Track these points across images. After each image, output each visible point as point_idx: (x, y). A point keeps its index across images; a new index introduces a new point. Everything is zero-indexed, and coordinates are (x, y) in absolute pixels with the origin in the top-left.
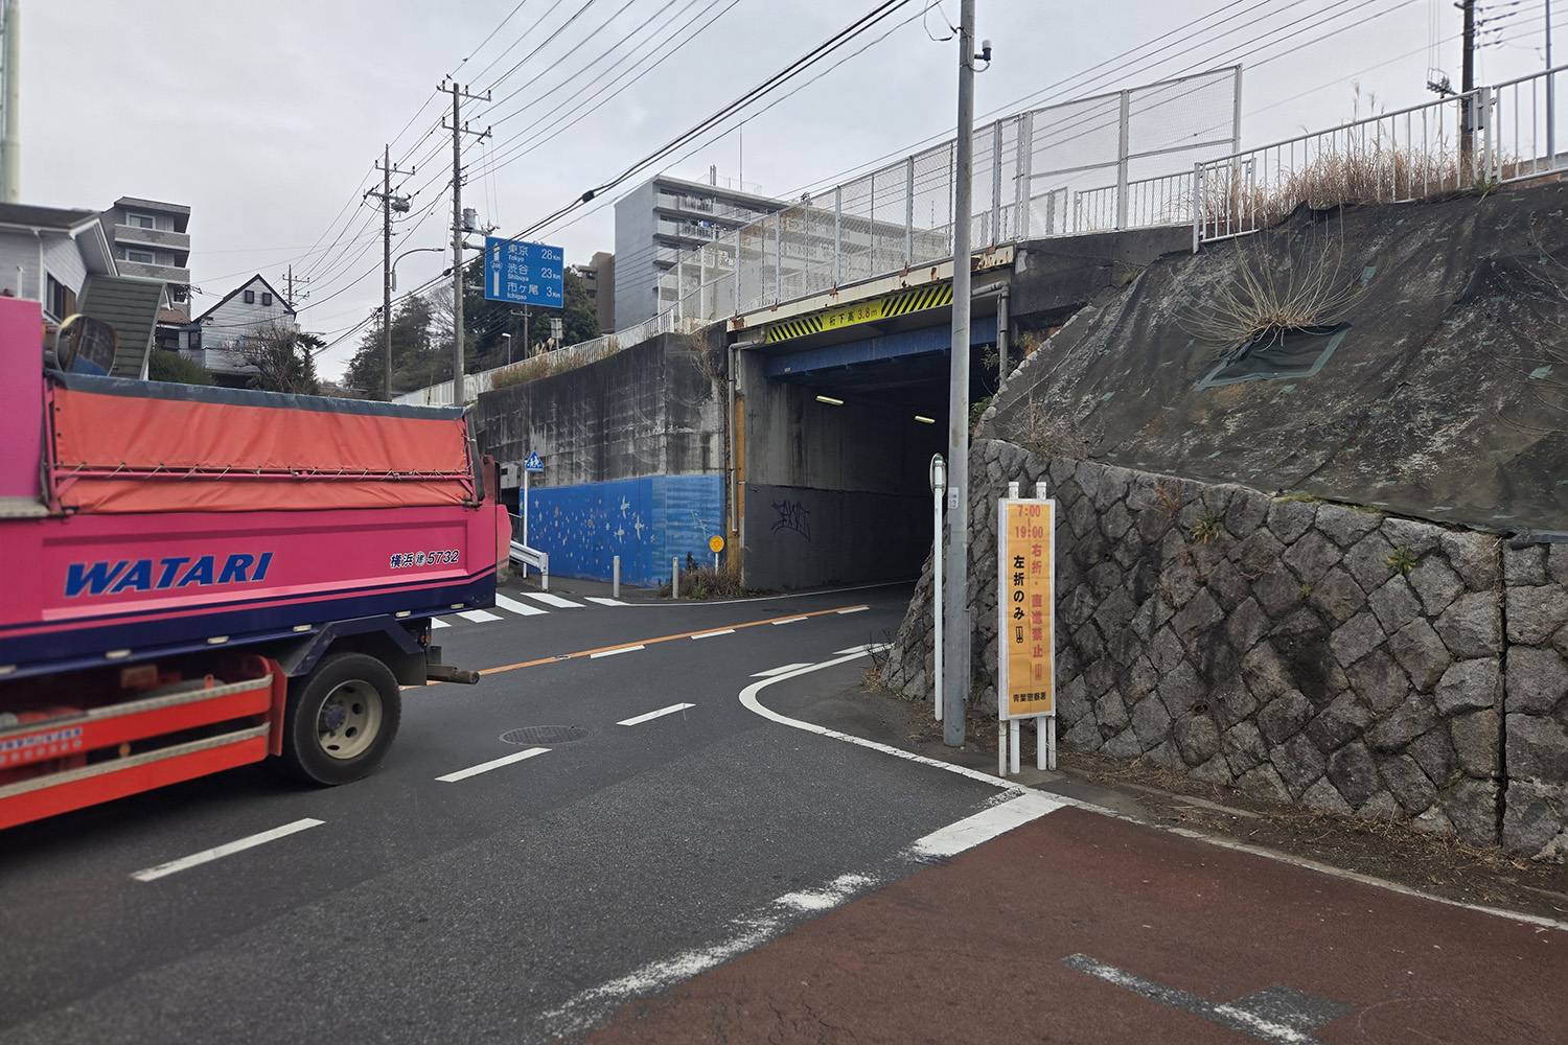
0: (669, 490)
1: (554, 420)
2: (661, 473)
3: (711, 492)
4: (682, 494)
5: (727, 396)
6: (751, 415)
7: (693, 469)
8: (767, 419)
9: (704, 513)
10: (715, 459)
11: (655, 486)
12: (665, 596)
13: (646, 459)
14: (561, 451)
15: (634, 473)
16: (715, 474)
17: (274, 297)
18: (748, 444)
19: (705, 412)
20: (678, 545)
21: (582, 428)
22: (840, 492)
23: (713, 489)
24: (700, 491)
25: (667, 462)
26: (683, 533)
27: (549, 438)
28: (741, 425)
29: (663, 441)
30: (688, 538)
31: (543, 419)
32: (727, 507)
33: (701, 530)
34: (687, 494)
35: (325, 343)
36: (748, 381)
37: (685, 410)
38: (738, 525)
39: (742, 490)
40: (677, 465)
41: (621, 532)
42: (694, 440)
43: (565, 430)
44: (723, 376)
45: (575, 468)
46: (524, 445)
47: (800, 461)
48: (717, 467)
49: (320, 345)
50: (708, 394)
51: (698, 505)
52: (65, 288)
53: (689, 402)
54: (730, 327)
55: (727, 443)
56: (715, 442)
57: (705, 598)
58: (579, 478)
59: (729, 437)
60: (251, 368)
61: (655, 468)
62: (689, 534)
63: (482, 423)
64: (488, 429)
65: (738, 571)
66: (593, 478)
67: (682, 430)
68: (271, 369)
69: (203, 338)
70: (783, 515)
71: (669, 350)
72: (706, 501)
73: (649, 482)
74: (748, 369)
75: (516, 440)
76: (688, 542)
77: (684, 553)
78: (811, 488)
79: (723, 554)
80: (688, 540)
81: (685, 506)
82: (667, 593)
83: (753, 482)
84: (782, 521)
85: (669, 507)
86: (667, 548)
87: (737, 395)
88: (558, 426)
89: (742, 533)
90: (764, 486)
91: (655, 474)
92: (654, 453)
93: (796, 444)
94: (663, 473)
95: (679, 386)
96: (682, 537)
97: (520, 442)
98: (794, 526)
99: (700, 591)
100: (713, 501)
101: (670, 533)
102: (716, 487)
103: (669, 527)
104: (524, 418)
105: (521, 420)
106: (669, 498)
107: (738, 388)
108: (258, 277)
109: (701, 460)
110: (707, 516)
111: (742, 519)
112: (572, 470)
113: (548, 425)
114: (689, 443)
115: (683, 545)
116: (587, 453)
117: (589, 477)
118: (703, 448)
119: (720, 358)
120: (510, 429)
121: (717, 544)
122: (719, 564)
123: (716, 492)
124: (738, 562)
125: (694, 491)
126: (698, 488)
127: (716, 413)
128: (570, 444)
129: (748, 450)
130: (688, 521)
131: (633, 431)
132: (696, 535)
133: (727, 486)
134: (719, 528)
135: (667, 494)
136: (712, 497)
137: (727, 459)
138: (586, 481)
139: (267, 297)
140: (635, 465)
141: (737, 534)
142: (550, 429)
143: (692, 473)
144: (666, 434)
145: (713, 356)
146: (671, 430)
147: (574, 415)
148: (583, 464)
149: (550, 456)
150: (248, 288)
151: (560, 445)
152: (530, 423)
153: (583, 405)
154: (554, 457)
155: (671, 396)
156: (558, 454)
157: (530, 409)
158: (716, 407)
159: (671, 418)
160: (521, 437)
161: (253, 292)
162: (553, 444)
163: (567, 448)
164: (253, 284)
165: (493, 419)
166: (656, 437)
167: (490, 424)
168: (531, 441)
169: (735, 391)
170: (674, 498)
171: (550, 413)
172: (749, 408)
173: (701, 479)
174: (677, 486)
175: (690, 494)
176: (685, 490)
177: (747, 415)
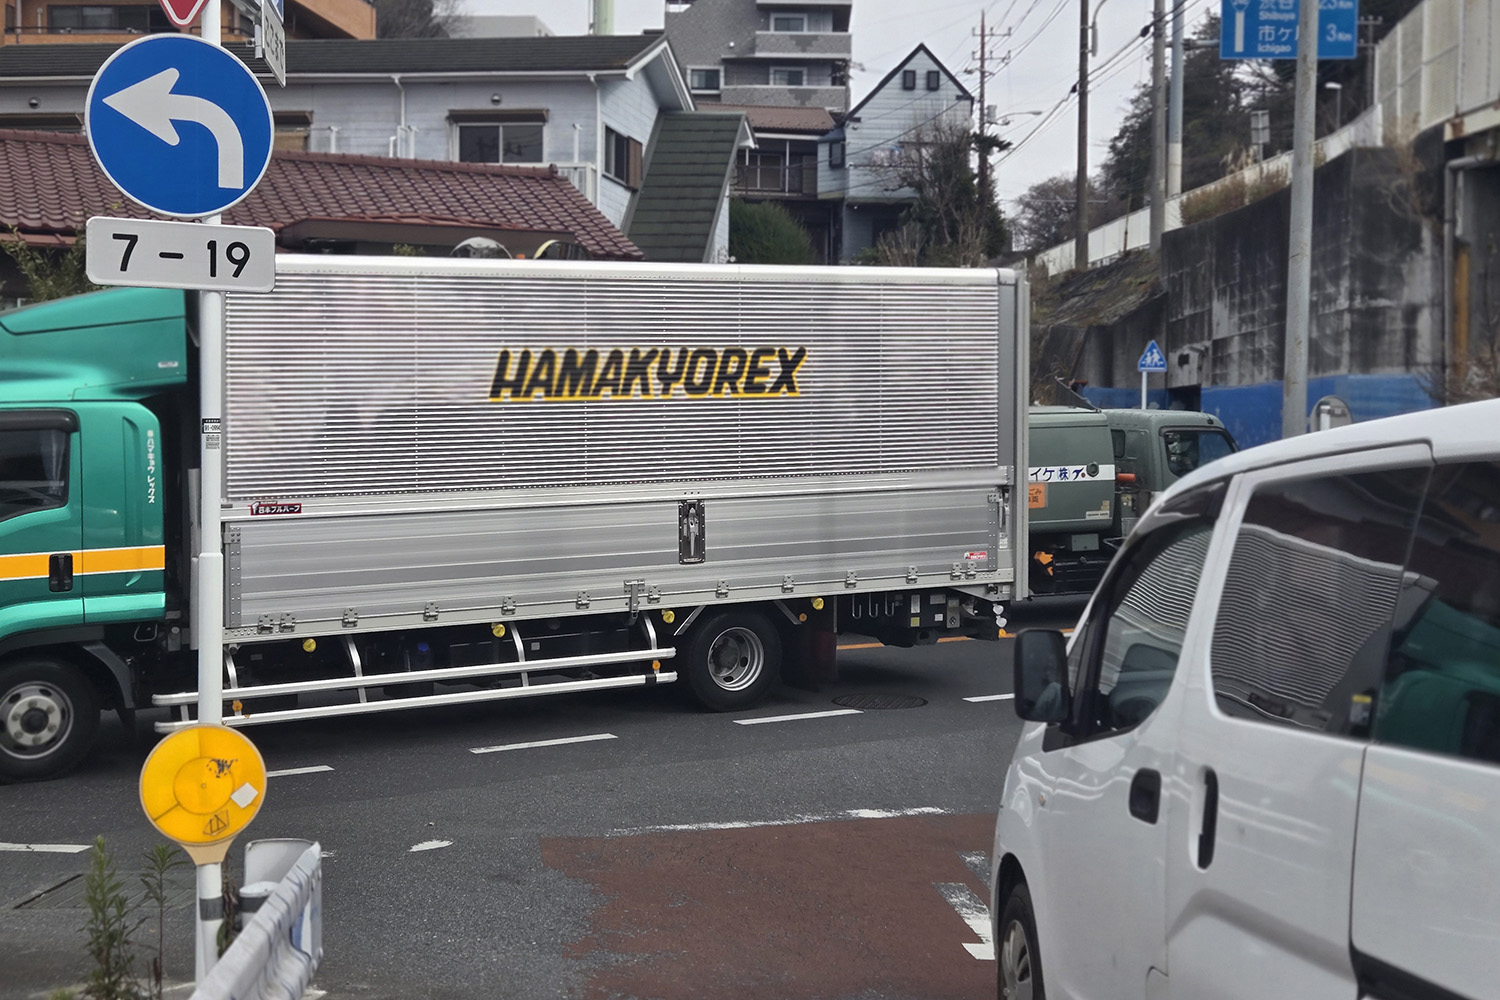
0: (1354, 399)
1: (1238, 280)
2: (1343, 371)
3: (1417, 402)
4: (1372, 405)
5: (1441, 245)
6: (1484, 276)
7: (1389, 365)
10: (1425, 349)
14: (1243, 331)
15: (1318, 369)
16: (1424, 374)
17: (943, 76)
18: (1476, 322)
19: (1411, 272)
21: (1265, 294)
23: (1420, 397)
25: (1352, 355)
27: (1232, 307)
29: (1347, 320)
31: (1227, 279)
34: (1380, 404)
35: (1009, 144)
36: (1476, 219)
37: (1380, 270)
40: (1366, 359)
42: (1393, 319)
43: (1247, 297)
44: (1436, 212)
46: (1206, 318)
48: (1428, 361)
49: (1003, 146)
50: (1416, 244)
52: (629, 139)
53: (1385, 259)
54: (1448, 135)
55: (1442, 321)
56: (1426, 320)
58: (1261, 373)
60: (907, 192)
61: (1337, 363)
63: (1164, 279)
64: (1170, 291)
66: (1275, 375)
67: (1374, 303)
68: (931, 193)
69: (848, 151)
71: (1357, 177)
73: (1332, 384)
74: (1479, 199)
75: (1199, 310)
87: (1458, 245)
88: (1241, 291)
91: (1337, 372)
92: (1337, 342)
94: (1346, 371)
95: (1372, 234)
97: (1203, 313)
104: (1208, 275)
105: (1203, 277)
106: (1353, 410)
107: (1459, 232)
108: (922, 47)
109: (1402, 351)
112: (1254, 360)
113: (1232, 287)
114: (1384, 324)
116: (1268, 336)
117: (1271, 374)
118: (1405, 330)
119: (1432, 184)
120: (1193, 291)
125: (1391, 400)
126: (1397, 395)
127: (1426, 274)
128: (1252, 319)
137: (1444, 348)
138: (1267, 379)
139: (933, 76)
140: (1316, 357)
142: (1232, 296)
143: (1387, 372)
144: (1351, 310)
145: (1423, 181)
146: (1358, 303)
147: (1259, 273)
148: (1265, 352)
149: (1233, 336)
150: (908, 67)
151: (1242, 321)
152: (1213, 284)
153: (1267, 259)
154: (1236, 339)
155: (1360, 249)
156: (1240, 335)
157: (1214, 261)
158: (1428, 264)
159: (1358, 285)
160: (1204, 306)
161: (913, 73)
162: (1236, 318)
163: (1250, 325)
164: (913, 61)
165: (1177, 276)
166: (1339, 313)
167: (1172, 281)
168: (1214, 311)
169: (1456, 239)
170: (1360, 412)
171: (1233, 269)
172: (1479, 265)
173: (1401, 380)
174: (1366, 392)
175: (1385, 406)
176: (1379, 399)
177: (1475, 277)
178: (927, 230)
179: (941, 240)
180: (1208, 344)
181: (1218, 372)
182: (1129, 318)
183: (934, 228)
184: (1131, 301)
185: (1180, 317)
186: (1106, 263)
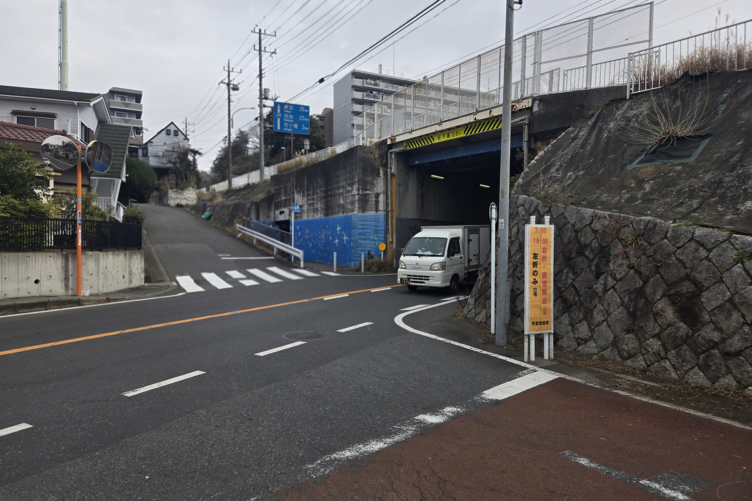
0: (359, 221)
1: (306, 188)
2: (356, 213)
3: (379, 222)
4: (366, 223)
5: (387, 175)
6: (399, 185)
7: (371, 211)
8: (407, 186)
9: (376, 232)
10: (381, 206)
11: (353, 219)
12: (358, 271)
13: (349, 206)
14: (309, 203)
15: (343, 213)
16: (381, 213)
17: (179, 132)
18: (397, 199)
19: (377, 183)
20: (364, 247)
21: (319, 191)
23: (381, 220)
24: (374, 221)
25: (359, 208)
26: (366, 242)
27: (303, 196)
28: (394, 189)
29: (357, 197)
31: (301, 188)
32: (387, 229)
33: (375, 240)
34: (368, 223)
35: (202, 153)
36: (397, 168)
37: (367, 182)
38: (392, 238)
39: (394, 221)
40: (363, 209)
41: (337, 241)
42: (372, 197)
43: (311, 193)
44: (385, 166)
45: (315, 210)
46: (292, 200)
47: (423, 207)
48: (383, 210)
49: (200, 154)
50: (378, 175)
51: (373, 228)
52: (89, 129)
53: (369, 179)
54: (389, 142)
55: (387, 198)
56: (382, 198)
57: (377, 273)
58: (317, 215)
59: (388, 196)
60: (170, 165)
61: (353, 211)
62: (369, 242)
63: (272, 189)
64: (275, 192)
65: (393, 260)
66: (324, 216)
67: (366, 192)
68: (178, 165)
69: (149, 151)
71: (360, 154)
72: (377, 226)
73: (350, 217)
74: (398, 162)
75: (288, 197)
76: (369, 246)
77: (367, 251)
78: (428, 220)
79: (385, 252)
80: (369, 245)
81: (367, 229)
82: (360, 270)
83: (400, 217)
85: (360, 229)
86: (359, 249)
87: (392, 175)
88: (307, 191)
89: (394, 241)
90: (404, 218)
91: (353, 213)
92: (352, 203)
93: (421, 199)
94: (357, 213)
95: (365, 171)
96: (366, 244)
97: (290, 199)
99: (374, 269)
100: (381, 226)
101: (360, 241)
102: (382, 219)
103: (360, 239)
104: (292, 187)
105: (290, 188)
106: (359, 224)
107: (392, 171)
108: (172, 123)
109: (375, 206)
110: (378, 233)
111: (395, 235)
112: (314, 212)
113: (303, 190)
114: (369, 198)
116: (321, 203)
117: (322, 215)
118: (376, 201)
119: (384, 157)
120: (285, 192)
121: (382, 247)
122: (384, 257)
123: (382, 222)
124: (392, 255)
125: (371, 221)
126: (373, 220)
127: (382, 184)
128: (313, 199)
129: (397, 202)
130: (368, 236)
131: (343, 193)
132: (373, 242)
133: (387, 219)
134: (383, 239)
135: (359, 223)
136: (380, 224)
137: (387, 206)
138: (320, 216)
139: (176, 132)
140: (344, 209)
141: (392, 242)
142: (303, 192)
143: (370, 213)
144: (358, 194)
145: (381, 156)
146: (360, 192)
147: (315, 185)
148: (319, 209)
149: (304, 205)
150: (168, 128)
151: (308, 200)
152: (295, 189)
153: (319, 181)
154: (306, 206)
155: (361, 176)
156: (307, 204)
157: (295, 183)
158: (382, 181)
159: (360, 186)
160: (290, 196)
161: (170, 130)
162: (305, 199)
163: (312, 201)
164: (170, 127)
165: (278, 188)
166: (354, 196)
167: (276, 190)
168: (295, 198)
169: (391, 173)
170: (362, 225)
171: (304, 184)
172: (398, 181)
173: (375, 216)
174: (363, 219)
175: (370, 223)
176: (367, 221)
177: (397, 185)
178: (177, 177)
179: (182, 180)
182: (263, 200)
183: (179, 176)
184: (261, 196)
185: (280, 200)
186: (242, 187)
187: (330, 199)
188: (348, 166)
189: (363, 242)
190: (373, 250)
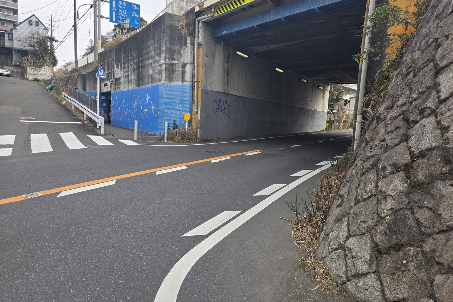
0: (166, 90)
1: (123, 61)
2: (162, 82)
3: (185, 92)
4: (172, 93)
5: (194, 45)
6: (206, 56)
7: (177, 81)
8: (214, 58)
9: (182, 102)
10: (188, 77)
11: (160, 89)
12: (161, 140)
13: (157, 76)
14: (125, 75)
15: (152, 83)
16: (188, 84)
17: (40, 23)
18: (204, 70)
19: (184, 53)
20: (170, 116)
21: (133, 63)
22: (244, 98)
23: (187, 91)
24: (180, 91)
25: (165, 77)
26: (172, 111)
27: (121, 69)
28: (201, 60)
29: (164, 67)
30: (174, 114)
31: (119, 62)
32: (193, 100)
33: (180, 110)
34: (174, 93)
36: (205, 38)
37: (174, 52)
38: (197, 108)
39: (200, 91)
40: (170, 79)
41: (146, 110)
42: (178, 67)
43: (126, 65)
44: (193, 35)
45: (130, 81)
47: (228, 81)
48: (189, 80)
50: (185, 45)
51: (179, 98)
53: (177, 48)
54: (197, 9)
55: (193, 69)
56: (188, 68)
57: (180, 142)
58: (131, 86)
59: (195, 66)
60: (30, 48)
61: (160, 80)
62: (175, 112)
63: (99, 65)
65: (197, 130)
66: (136, 86)
67: (172, 62)
68: (37, 49)
69: (13, 36)
70: (219, 105)
71: (167, 21)
72: (183, 97)
73: (157, 87)
74: (205, 31)
77: (172, 120)
78: (232, 95)
79: (190, 122)
80: (174, 115)
81: (173, 98)
83: (205, 88)
84: (218, 108)
85: (166, 98)
86: (164, 118)
87: (199, 45)
88: (124, 64)
89: (199, 112)
90: (210, 91)
91: (160, 83)
92: (160, 73)
93: (226, 73)
94: (163, 82)
95: (172, 40)
96: (171, 113)
97: (111, 72)
98: (224, 111)
99: (177, 139)
100: (186, 97)
101: (166, 111)
102: (188, 90)
103: (166, 108)
105: (111, 62)
106: (166, 94)
107: (200, 41)
108: (34, 15)
109: (181, 77)
110: (183, 104)
111: (200, 106)
112: (129, 83)
113: (121, 63)
114: (175, 68)
115: (172, 117)
116: (134, 75)
118: (183, 71)
119: (191, 25)
121: (187, 117)
122: (188, 127)
123: (187, 92)
124: (197, 126)
125: (177, 91)
126: (180, 90)
127: (189, 54)
128: (128, 71)
129: (203, 73)
130: (174, 106)
131: (152, 63)
132: (178, 112)
133: (193, 90)
134: (188, 110)
135: (165, 92)
136: (186, 95)
137: (194, 77)
138: (133, 87)
139: (37, 23)
140: (153, 80)
141: (197, 113)
142: (121, 66)
143: (177, 83)
144: (165, 63)
145: (189, 25)
146: (167, 61)
147: (130, 57)
148: (133, 80)
149: (121, 77)
151: (124, 72)
152: (115, 63)
154: (123, 77)
155: (168, 44)
157: (115, 58)
158: (189, 51)
159: (167, 56)
160: (111, 70)
161: (32, 21)
162: (122, 71)
163: (127, 73)
164: (31, 18)
166: (161, 65)
167: (102, 65)
168: (115, 71)
169: (198, 43)
170: (168, 95)
171: (121, 58)
172: (205, 52)
173: (181, 86)
174: (170, 89)
175: (176, 93)
176: (173, 91)
177: (204, 55)
178: (36, 57)
180: (114, 80)
181: (117, 87)
187: (141, 70)
188: (156, 35)
189: (169, 112)
190: (179, 120)
